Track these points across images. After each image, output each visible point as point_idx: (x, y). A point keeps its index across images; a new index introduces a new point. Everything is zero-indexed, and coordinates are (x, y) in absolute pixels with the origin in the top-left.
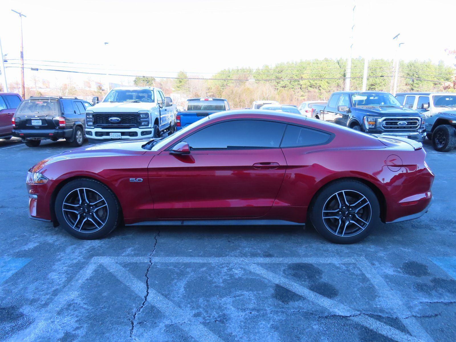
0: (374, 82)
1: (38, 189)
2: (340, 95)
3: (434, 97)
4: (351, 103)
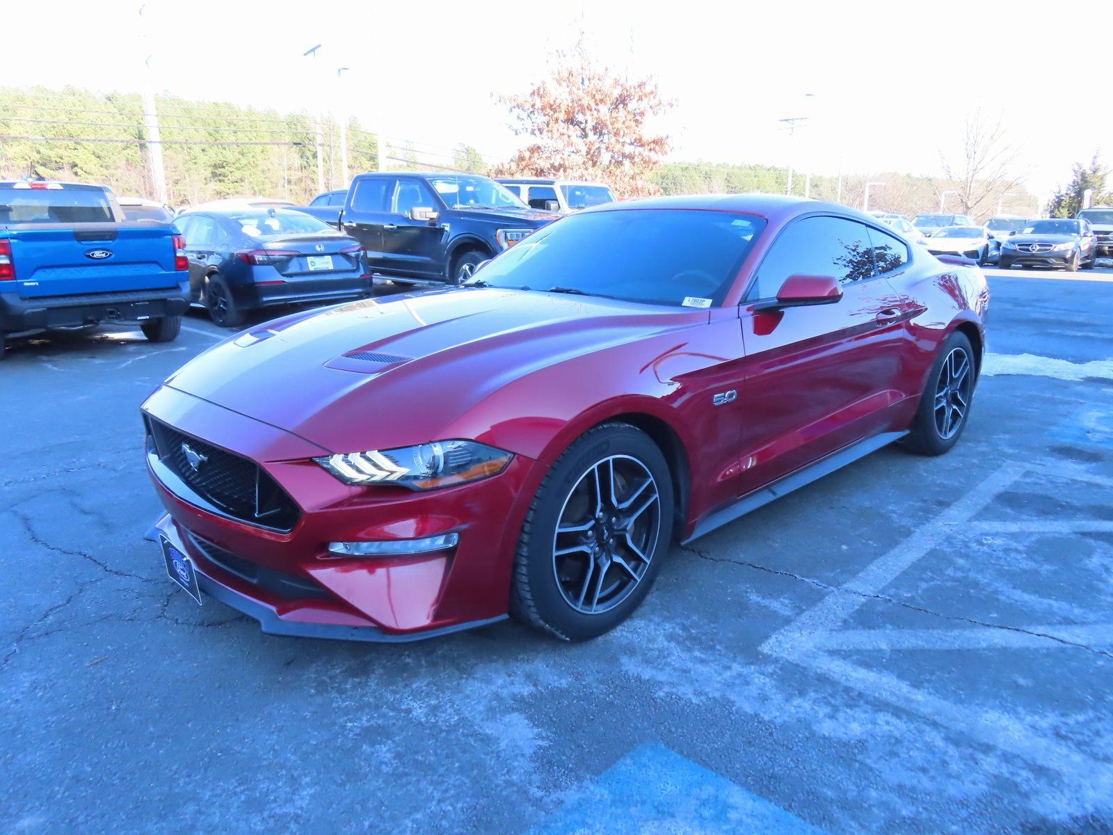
0: (222, 159)
1: (468, 505)
2: (389, 181)
3: (563, 188)
4: (437, 200)
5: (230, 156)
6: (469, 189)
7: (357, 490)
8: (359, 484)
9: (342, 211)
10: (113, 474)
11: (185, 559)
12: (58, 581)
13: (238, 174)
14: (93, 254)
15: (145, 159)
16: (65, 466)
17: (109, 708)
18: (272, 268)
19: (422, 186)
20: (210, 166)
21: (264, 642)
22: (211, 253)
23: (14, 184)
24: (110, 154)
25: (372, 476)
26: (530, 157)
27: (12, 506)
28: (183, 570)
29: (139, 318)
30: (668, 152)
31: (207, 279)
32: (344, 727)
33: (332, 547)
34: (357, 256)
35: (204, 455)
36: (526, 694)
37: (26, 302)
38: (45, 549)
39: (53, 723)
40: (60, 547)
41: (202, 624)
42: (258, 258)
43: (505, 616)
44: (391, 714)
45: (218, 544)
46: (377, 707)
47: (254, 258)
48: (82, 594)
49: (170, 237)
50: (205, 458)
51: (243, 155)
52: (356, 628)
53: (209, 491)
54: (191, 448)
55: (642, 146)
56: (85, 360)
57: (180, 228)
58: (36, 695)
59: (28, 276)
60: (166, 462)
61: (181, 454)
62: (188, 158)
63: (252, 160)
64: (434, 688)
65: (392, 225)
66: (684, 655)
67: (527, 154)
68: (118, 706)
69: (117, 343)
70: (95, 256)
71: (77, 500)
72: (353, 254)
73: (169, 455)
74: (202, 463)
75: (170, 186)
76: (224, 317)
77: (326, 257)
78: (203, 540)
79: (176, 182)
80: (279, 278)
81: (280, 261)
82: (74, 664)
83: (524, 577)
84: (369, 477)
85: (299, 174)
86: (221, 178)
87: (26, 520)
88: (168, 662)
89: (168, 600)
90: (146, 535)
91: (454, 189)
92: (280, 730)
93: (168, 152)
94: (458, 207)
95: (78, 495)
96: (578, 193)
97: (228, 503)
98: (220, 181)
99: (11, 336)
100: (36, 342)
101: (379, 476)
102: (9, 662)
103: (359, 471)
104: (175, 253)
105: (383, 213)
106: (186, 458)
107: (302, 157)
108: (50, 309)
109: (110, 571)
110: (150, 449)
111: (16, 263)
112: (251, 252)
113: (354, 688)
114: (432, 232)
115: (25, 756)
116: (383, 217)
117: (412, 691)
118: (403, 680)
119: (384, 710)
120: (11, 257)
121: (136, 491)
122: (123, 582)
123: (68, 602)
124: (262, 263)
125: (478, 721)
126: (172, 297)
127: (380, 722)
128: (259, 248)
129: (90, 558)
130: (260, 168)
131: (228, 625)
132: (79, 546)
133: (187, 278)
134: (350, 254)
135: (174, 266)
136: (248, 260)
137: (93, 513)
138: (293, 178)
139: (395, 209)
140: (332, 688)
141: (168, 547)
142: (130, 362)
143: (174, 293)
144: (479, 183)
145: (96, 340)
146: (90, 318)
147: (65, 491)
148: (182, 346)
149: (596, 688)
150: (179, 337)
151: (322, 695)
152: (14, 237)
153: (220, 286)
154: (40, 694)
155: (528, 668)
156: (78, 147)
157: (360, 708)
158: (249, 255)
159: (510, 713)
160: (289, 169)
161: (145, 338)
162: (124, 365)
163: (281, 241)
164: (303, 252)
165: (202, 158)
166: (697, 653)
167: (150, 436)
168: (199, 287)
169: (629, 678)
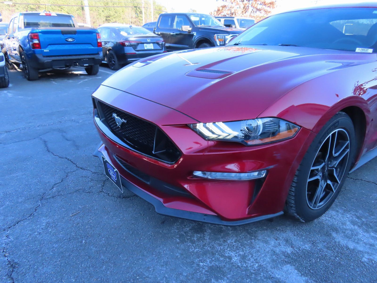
0: (109, 14)
1: (275, 155)
2: (172, 16)
3: (238, 20)
4: (191, 23)
5: (112, 13)
6: (203, 19)
7: (211, 143)
8: (212, 140)
9: (155, 28)
10: (78, 124)
11: (115, 170)
12: (58, 171)
13: (114, 20)
14: (68, 40)
15: (84, 14)
16: (60, 120)
17: (81, 242)
18: (131, 48)
19: (185, 18)
20: (105, 17)
21: (150, 209)
22: (109, 42)
23: (40, 13)
24: (72, 12)
25: (219, 136)
26: (222, 9)
27: (40, 136)
28: (113, 174)
29: (85, 65)
30: (275, 7)
31: (108, 52)
32: (198, 265)
33: (195, 173)
34: (162, 44)
35: (125, 119)
36: (289, 252)
37: (45, 58)
38: (52, 155)
39: (56, 248)
40: (58, 155)
41: (120, 197)
42: (127, 44)
43: (282, 213)
44: (221, 259)
45: (130, 163)
46: (213, 254)
47: (125, 44)
48: (67, 178)
49: (95, 34)
50: (125, 121)
51: (116, 13)
52: (206, 215)
53: (126, 137)
54: (117, 116)
55: (265, 5)
56: (66, 80)
57: (99, 31)
58: (48, 231)
59: (45, 48)
60: (103, 122)
61: (112, 118)
62: (98, 14)
63: (119, 14)
64: (239, 244)
65: (174, 33)
66: (366, 235)
67: (221, 8)
68: (86, 241)
69: (77, 75)
70: (69, 41)
71: (64, 134)
72: (160, 43)
73: (104, 119)
74: (123, 124)
75: (92, 24)
76: (114, 66)
77: (151, 44)
78: (121, 159)
79: (94, 23)
80: (134, 51)
81: (134, 45)
82: (65, 214)
83: (292, 193)
84: (218, 136)
85: (135, 20)
86: (109, 21)
87: (45, 142)
88: (107, 217)
89: (104, 183)
90: (94, 153)
91: (197, 19)
92: (166, 263)
93: (91, 12)
94: (199, 26)
95: (65, 132)
96: (243, 22)
97: (135, 144)
98: (108, 22)
99: (41, 71)
100: (49, 74)
101: (223, 136)
102: (37, 211)
103: (213, 133)
104: (97, 40)
105: (171, 28)
106: (114, 120)
107: (136, 13)
108: (53, 61)
109: (79, 167)
110: (95, 115)
111: (41, 43)
112: (124, 41)
113: (198, 240)
114: (189, 35)
115: (43, 268)
116: (171, 30)
117: (228, 244)
118: (222, 238)
119: (217, 256)
120: (39, 40)
121: (87, 132)
122: (84, 173)
123: (62, 182)
124: (128, 46)
125: (269, 268)
126: (97, 57)
127: (217, 264)
128: (127, 40)
129: (70, 160)
130: (122, 17)
131: (132, 198)
132: (66, 155)
133: (101, 50)
134: (159, 43)
135: (97, 46)
136: (123, 45)
137: (71, 140)
138: (133, 21)
139: (175, 27)
140: (187, 239)
141: (105, 162)
142: (81, 82)
143: (97, 56)
144: (207, 17)
145: (70, 74)
146: (68, 64)
147: (60, 131)
148: (100, 76)
149: (327, 252)
150: (98, 73)
151: (183, 243)
152: (40, 32)
153: (112, 55)
154: (50, 230)
155: (284, 235)
156: (62, 10)
157: (205, 253)
158: (123, 43)
159: (285, 265)
160: (132, 17)
161: (86, 73)
162: (79, 83)
163: (135, 37)
164: (143, 42)
165: (103, 14)
166: (372, 234)
167: (96, 109)
168: (105, 55)
169: (342, 247)
